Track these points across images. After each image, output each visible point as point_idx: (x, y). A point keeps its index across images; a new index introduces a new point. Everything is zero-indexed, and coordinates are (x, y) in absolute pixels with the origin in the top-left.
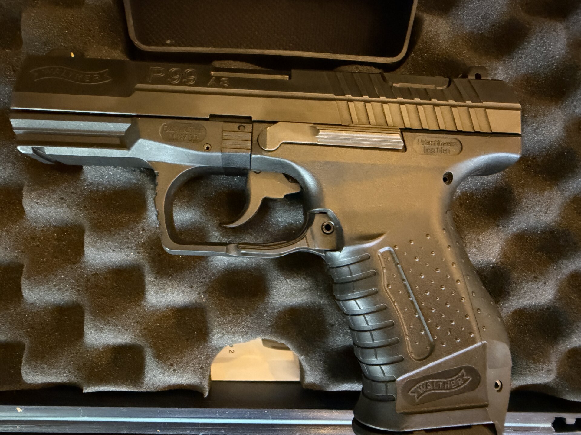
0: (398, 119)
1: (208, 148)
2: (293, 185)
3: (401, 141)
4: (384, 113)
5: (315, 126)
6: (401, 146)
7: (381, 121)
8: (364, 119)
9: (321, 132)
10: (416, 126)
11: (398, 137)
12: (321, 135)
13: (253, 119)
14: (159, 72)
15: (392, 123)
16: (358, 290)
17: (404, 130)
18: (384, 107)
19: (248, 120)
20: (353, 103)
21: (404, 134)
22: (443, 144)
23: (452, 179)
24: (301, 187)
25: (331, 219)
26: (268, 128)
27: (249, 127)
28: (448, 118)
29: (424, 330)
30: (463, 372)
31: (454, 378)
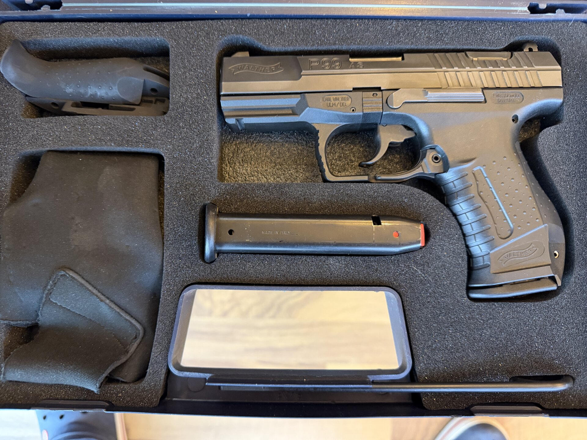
0: (479, 82)
1: (353, 110)
2: (410, 132)
3: (483, 96)
4: (469, 78)
5: (425, 89)
6: (482, 99)
7: (468, 84)
8: (456, 83)
9: (429, 93)
10: (491, 86)
11: (481, 93)
12: (430, 95)
13: (382, 89)
14: (315, 62)
15: (475, 86)
16: (460, 197)
17: (484, 89)
18: (469, 74)
19: (379, 89)
20: (448, 73)
21: (484, 91)
22: (510, 96)
23: (518, 120)
24: (415, 133)
25: (439, 153)
26: (394, 93)
27: (379, 93)
28: (512, 79)
29: (506, 219)
30: (533, 245)
31: (527, 249)
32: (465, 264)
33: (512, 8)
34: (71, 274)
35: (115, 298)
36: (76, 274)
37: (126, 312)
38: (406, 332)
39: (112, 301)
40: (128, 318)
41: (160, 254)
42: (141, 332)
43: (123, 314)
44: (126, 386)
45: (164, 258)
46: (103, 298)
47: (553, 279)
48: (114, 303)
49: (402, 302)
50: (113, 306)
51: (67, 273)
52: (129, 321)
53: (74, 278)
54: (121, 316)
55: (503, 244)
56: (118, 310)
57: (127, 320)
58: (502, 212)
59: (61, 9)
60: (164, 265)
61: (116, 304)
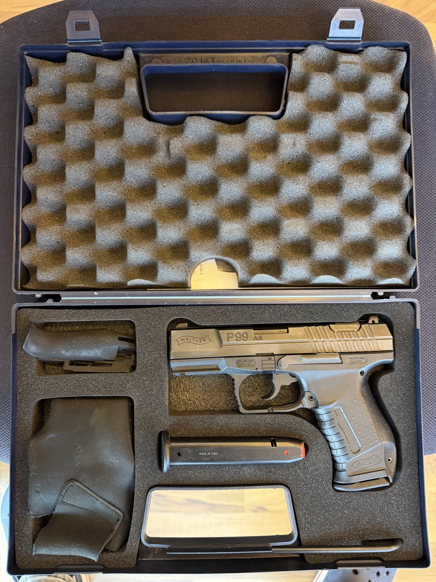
0: (338, 349)
1: (256, 369)
2: (294, 378)
3: (340, 359)
4: (331, 346)
5: (302, 356)
6: (340, 361)
7: (331, 351)
8: (323, 350)
10: (346, 351)
11: (338, 357)
12: (305, 360)
13: (274, 354)
15: (335, 352)
16: (327, 425)
17: (341, 353)
19: (273, 355)
21: (341, 355)
22: (358, 358)
23: (364, 373)
24: (297, 379)
25: (312, 394)
26: (282, 358)
27: (273, 358)
28: (360, 346)
29: (356, 440)
30: (374, 457)
31: (370, 459)
32: (331, 467)
33: (360, 296)
34: (77, 484)
35: (105, 497)
36: (80, 484)
37: (112, 505)
38: (294, 514)
39: (104, 499)
40: (114, 508)
41: (133, 466)
42: (122, 516)
43: (111, 507)
44: (114, 555)
45: (136, 469)
46: (97, 497)
47: (387, 478)
48: (105, 500)
49: (291, 494)
50: (104, 502)
51: (75, 484)
52: (114, 511)
53: (79, 487)
54: (109, 508)
55: (354, 456)
56: (107, 504)
57: (113, 510)
58: (354, 436)
59: (61, 302)
60: (136, 474)
61: (106, 501)
